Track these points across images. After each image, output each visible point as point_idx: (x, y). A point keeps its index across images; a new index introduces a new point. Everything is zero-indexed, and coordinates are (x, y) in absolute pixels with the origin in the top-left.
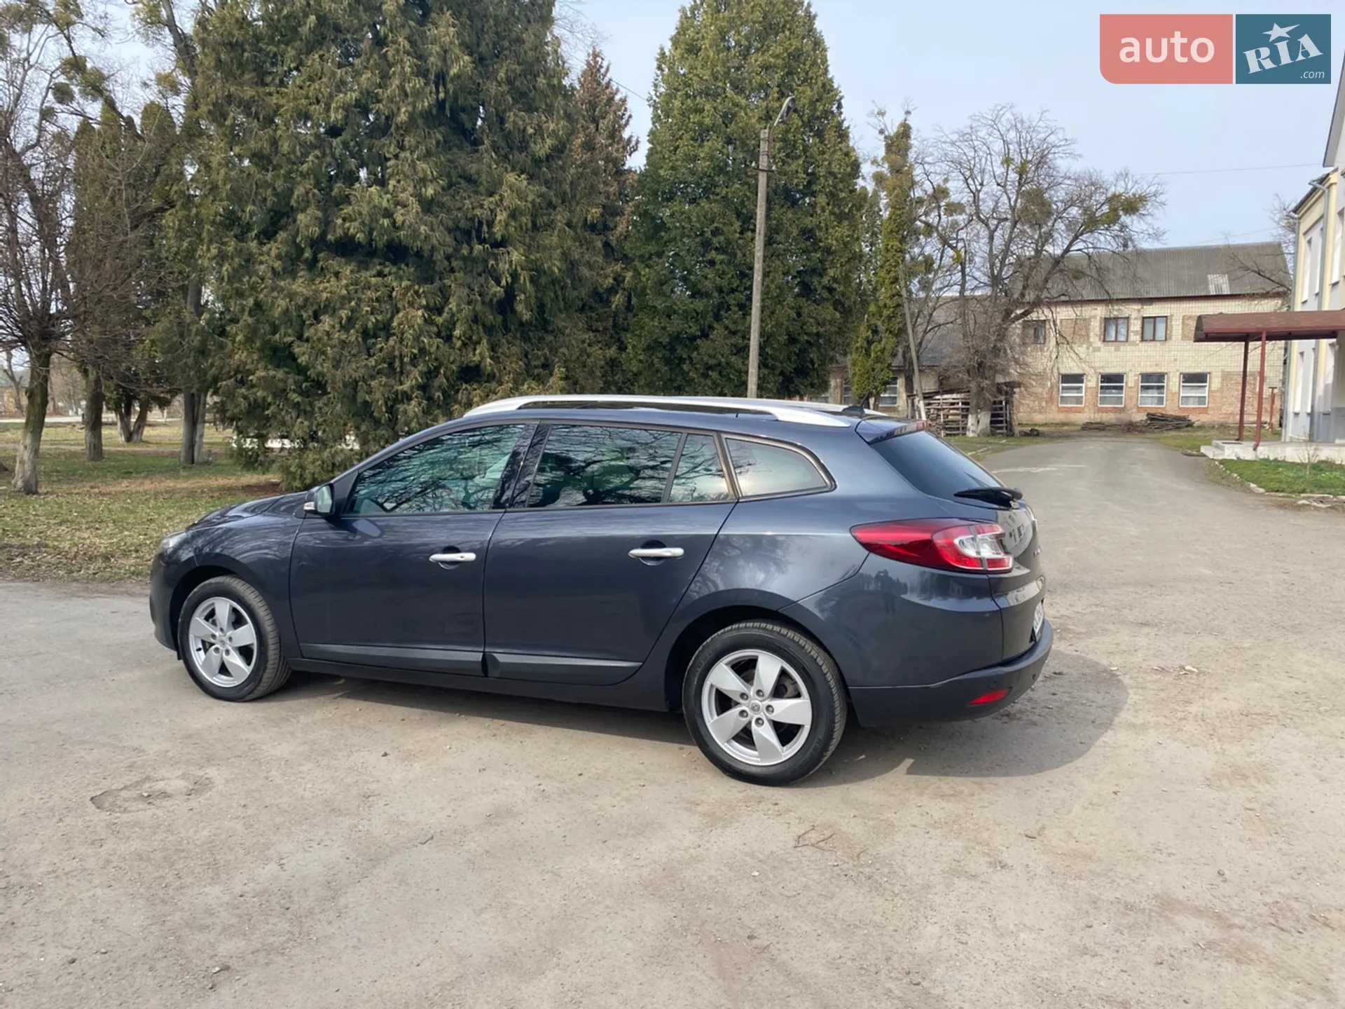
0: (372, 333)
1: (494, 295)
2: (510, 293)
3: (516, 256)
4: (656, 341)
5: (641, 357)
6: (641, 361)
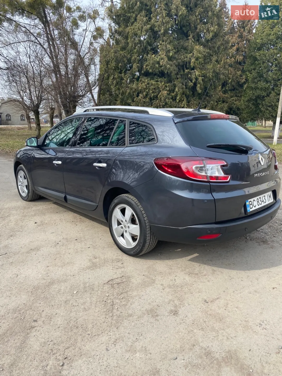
0: (152, 99)
1: (190, 86)
2: (195, 84)
3: (197, 73)
4: (250, 98)
5: (246, 104)
6: (245, 105)
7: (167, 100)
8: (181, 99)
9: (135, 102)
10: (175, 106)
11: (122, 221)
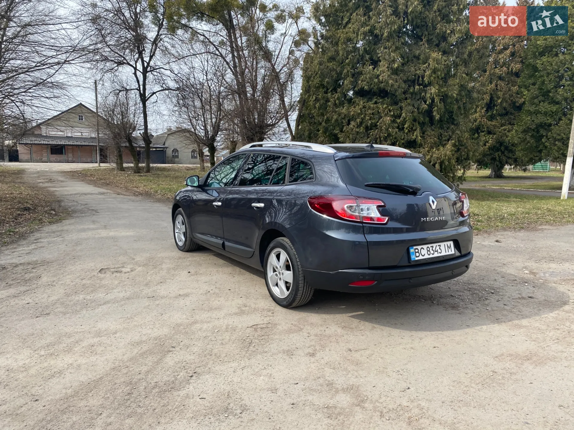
0: (370, 128)
1: (423, 109)
2: (431, 106)
3: (433, 90)
4: (528, 128)
5: (520, 136)
6: (519, 138)
7: (390, 130)
8: (412, 128)
9: (344, 132)
10: (402, 138)
11: (277, 268)
